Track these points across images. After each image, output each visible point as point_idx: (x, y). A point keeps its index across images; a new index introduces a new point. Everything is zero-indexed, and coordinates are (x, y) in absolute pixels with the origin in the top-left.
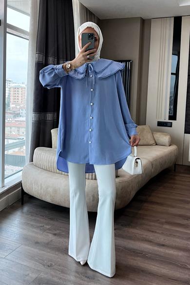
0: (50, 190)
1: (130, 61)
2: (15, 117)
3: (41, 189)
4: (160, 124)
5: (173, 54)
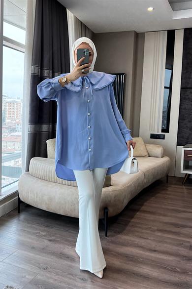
0: (46, 198)
1: (124, 74)
2: (10, 132)
3: (37, 197)
4: (153, 136)
5: (166, 68)
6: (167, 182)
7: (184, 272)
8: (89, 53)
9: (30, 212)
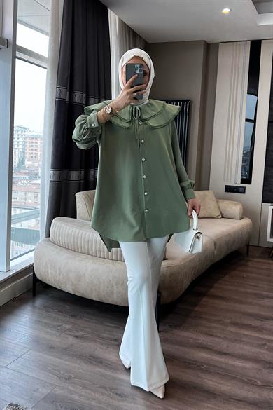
0: (72, 276)
1: (188, 101)
3: (60, 274)
4: (229, 189)
5: (248, 93)
6: (248, 254)
7: (266, 386)
8: (144, 71)
9: (51, 295)
